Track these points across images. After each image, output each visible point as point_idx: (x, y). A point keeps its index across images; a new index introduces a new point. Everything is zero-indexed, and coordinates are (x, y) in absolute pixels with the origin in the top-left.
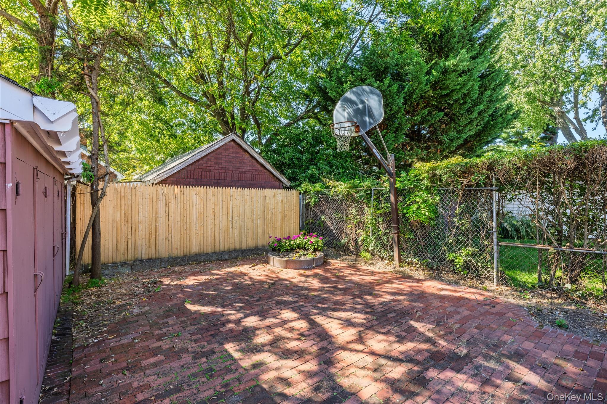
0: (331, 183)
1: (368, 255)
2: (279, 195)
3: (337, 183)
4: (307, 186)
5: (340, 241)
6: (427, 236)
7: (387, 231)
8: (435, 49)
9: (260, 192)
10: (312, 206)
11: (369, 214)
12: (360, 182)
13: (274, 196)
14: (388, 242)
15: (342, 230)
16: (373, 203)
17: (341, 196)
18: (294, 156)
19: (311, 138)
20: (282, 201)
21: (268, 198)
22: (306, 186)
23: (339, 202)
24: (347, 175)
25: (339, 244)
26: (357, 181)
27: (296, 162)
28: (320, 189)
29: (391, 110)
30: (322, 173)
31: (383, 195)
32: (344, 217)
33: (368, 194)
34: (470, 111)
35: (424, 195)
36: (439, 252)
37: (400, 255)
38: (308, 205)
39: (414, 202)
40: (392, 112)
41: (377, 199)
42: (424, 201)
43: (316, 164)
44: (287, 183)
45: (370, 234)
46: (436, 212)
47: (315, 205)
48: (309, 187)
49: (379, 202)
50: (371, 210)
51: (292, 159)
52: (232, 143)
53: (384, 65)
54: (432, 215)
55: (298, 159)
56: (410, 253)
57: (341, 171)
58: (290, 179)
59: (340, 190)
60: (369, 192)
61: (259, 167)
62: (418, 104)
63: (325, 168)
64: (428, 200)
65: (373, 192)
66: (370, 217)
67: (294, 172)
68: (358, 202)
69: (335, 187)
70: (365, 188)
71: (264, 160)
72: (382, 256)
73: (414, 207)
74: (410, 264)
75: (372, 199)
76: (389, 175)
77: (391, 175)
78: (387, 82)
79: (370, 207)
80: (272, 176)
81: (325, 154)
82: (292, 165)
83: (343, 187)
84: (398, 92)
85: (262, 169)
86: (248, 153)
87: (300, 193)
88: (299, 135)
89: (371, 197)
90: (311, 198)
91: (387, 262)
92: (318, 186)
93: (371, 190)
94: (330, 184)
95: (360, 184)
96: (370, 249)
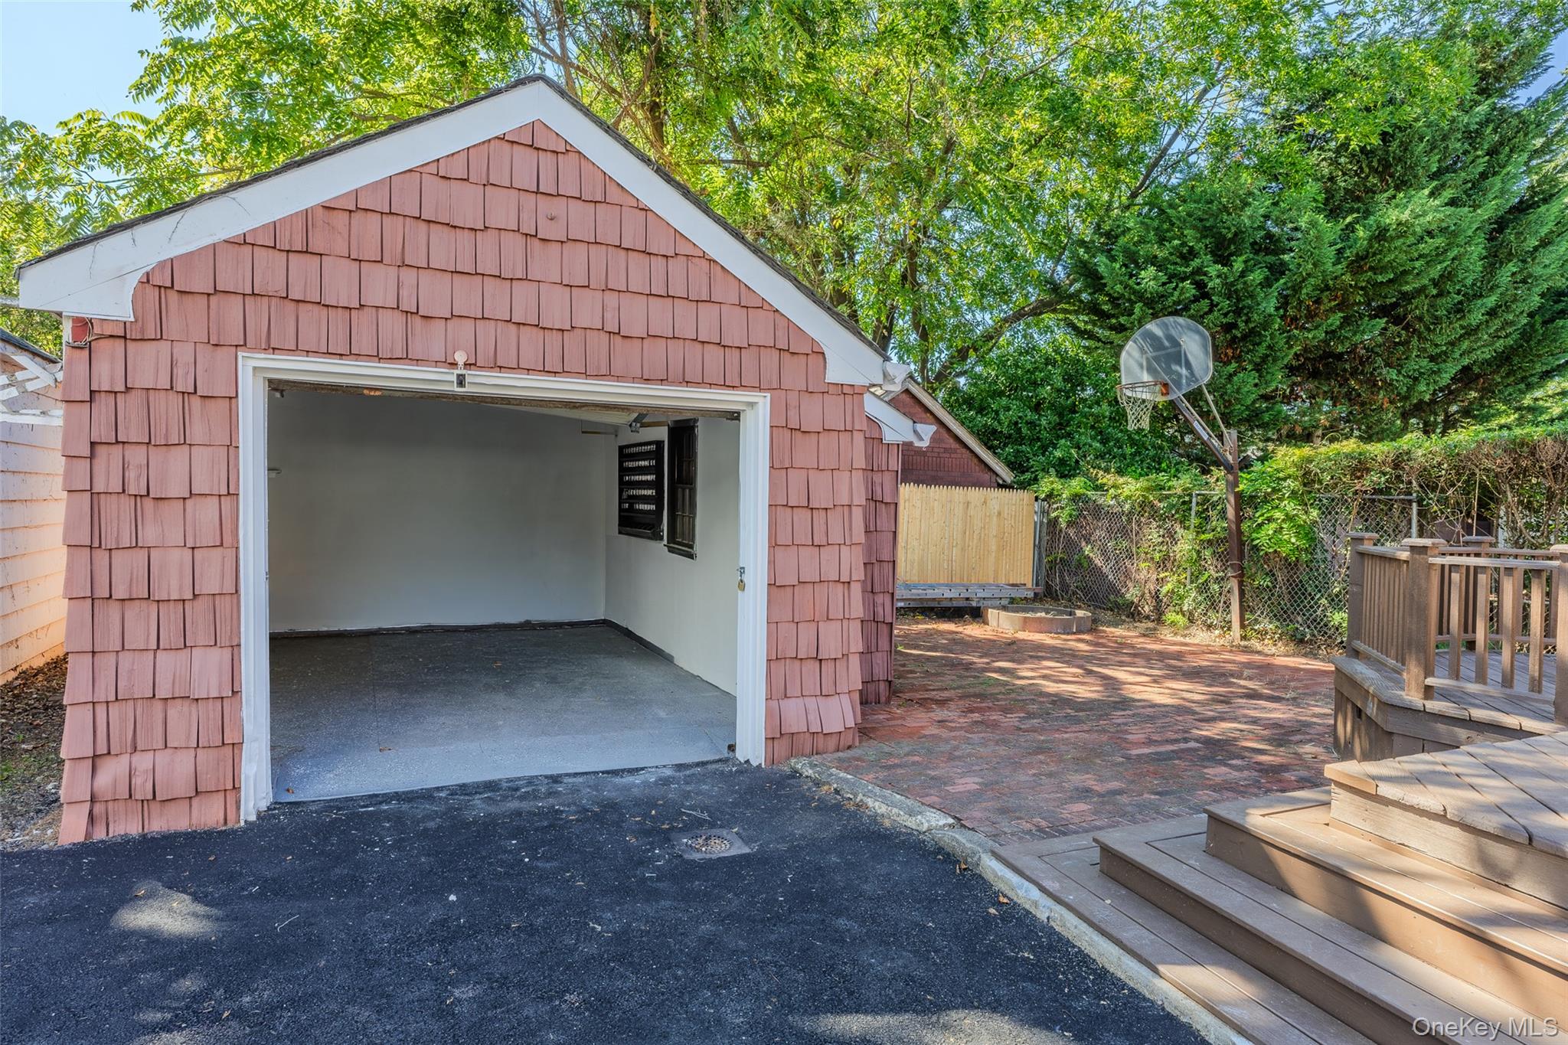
0: (1109, 479)
1: (1181, 620)
2: (994, 501)
3: (1121, 480)
4: (1052, 483)
5: (1123, 595)
6: (1294, 581)
7: (1221, 574)
8: (1369, 166)
9: (958, 493)
10: (1064, 525)
11: (1185, 544)
12: (1169, 480)
13: (985, 502)
14: (1220, 594)
15: (1127, 575)
16: (1194, 521)
17: (1127, 506)
18: (1020, 417)
19: (1060, 378)
20: (999, 514)
21: (972, 506)
22: (1049, 483)
23: (1124, 518)
24: (1142, 461)
25: (1120, 601)
26: (1162, 477)
27: (1024, 431)
28: (1082, 491)
29: (1247, 322)
30: (1085, 456)
31: (1214, 506)
32: (1134, 550)
33: (1184, 503)
34: (1459, 310)
35: (1290, 506)
36: (1315, 612)
37: (1242, 619)
38: (1054, 523)
39: (1270, 520)
40: (1252, 325)
41: (1202, 513)
42: (1289, 518)
43: (1069, 435)
44: (1007, 475)
45: (1188, 581)
46: (1312, 539)
47: (1070, 524)
48: (1058, 486)
49: (1207, 519)
50: (1190, 535)
51: (1016, 423)
52: (904, 396)
53: (1233, 230)
54: (1303, 543)
55: (1031, 423)
56: (1262, 613)
57: (1128, 450)
58: (1012, 465)
59: (1127, 492)
60: (1187, 499)
61: (951, 443)
62: (1318, 301)
63: (1091, 446)
64: (1297, 515)
65: (1194, 500)
66: (1187, 547)
67: (1018, 451)
68: (1163, 518)
69: (1115, 486)
70: (1179, 491)
71: (962, 428)
72: (1209, 622)
73: (1270, 529)
74: (1262, 634)
75: (1193, 513)
76: (1226, 468)
77: (1229, 469)
78: (1238, 265)
79: (1188, 528)
80: (975, 460)
81: (1092, 415)
82: (1015, 435)
83: (1133, 488)
84: (1267, 283)
85: (957, 446)
86: (932, 414)
87: (1037, 499)
88: (1032, 373)
89: (1190, 509)
90: (1062, 508)
91: (1217, 632)
92: (1077, 484)
93: (1190, 495)
94: (1105, 480)
95: (1170, 483)
96: (1185, 608)
